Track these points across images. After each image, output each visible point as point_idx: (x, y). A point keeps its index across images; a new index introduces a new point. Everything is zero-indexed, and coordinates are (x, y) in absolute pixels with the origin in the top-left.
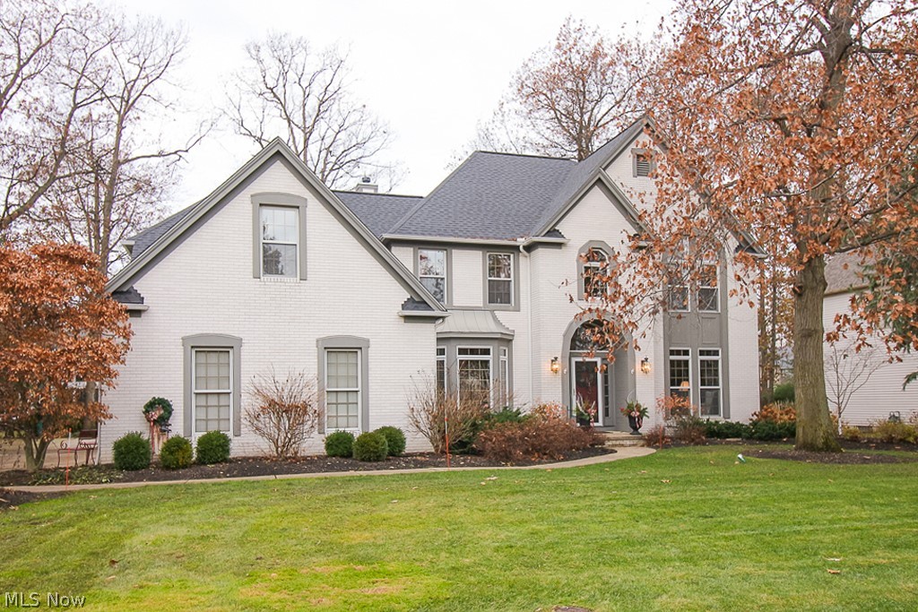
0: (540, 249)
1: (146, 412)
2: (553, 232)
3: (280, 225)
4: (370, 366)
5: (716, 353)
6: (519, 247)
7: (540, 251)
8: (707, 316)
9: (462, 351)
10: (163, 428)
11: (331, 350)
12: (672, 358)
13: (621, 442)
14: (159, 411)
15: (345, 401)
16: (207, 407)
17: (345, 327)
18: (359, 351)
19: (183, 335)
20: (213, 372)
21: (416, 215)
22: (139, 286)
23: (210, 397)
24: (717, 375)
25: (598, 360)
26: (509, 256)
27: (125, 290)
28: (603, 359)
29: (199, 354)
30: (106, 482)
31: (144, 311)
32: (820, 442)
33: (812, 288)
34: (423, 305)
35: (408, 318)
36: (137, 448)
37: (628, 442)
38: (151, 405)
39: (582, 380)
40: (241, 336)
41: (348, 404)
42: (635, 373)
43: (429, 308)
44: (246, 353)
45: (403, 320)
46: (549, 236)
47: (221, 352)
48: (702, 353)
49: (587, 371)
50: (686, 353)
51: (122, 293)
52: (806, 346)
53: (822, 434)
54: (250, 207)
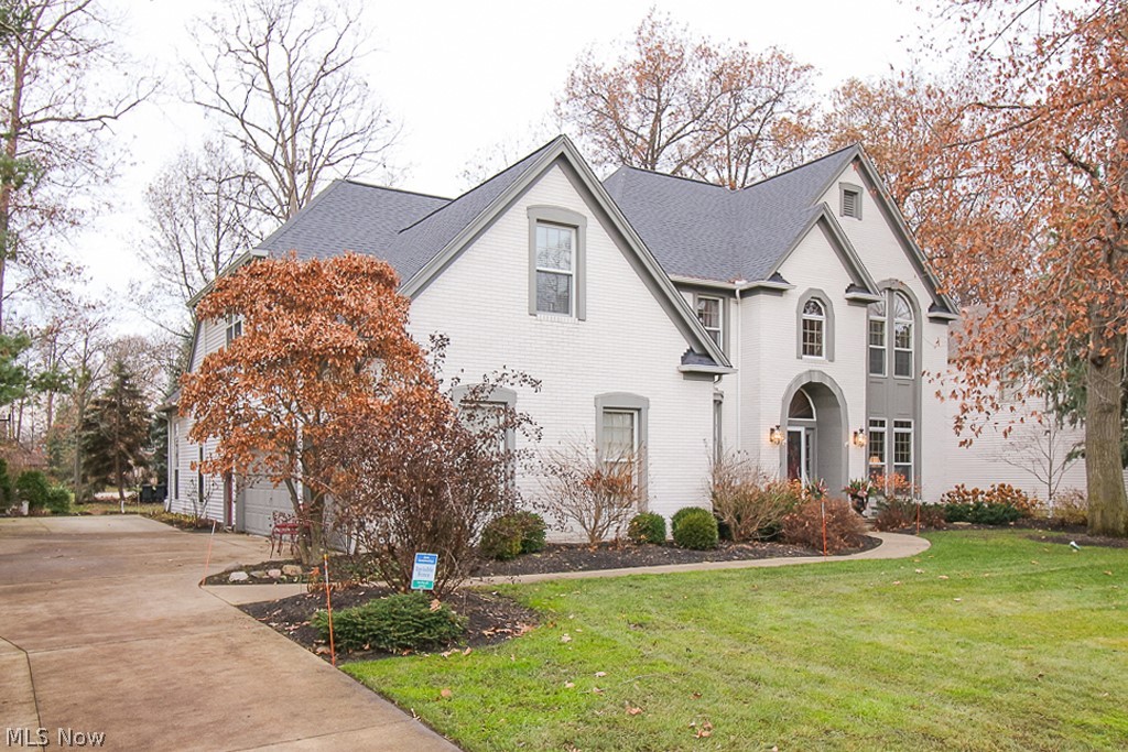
0: (762, 296)
2: (776, 277)
4: (649, 432)
5: (908, 425)
6: (735, 291)
7: (762, 298)
8: (902, 382)
11: (610, 411)
12: (872, 429)
17: (625, 384)
18: (636, 413)
24: (908, 450)
25: (802, 430)
26: (717, 301)
28: (807, 429)
34: (705, 358)
35: (687, 374)
42: (849, 445)
43: (713, 362)
45: (682, 376)
46: (775, 280)
47: (490, 408)
48: (897, 424)
50: (882, 424)
52: (1105, 422)
54: (526, 222)
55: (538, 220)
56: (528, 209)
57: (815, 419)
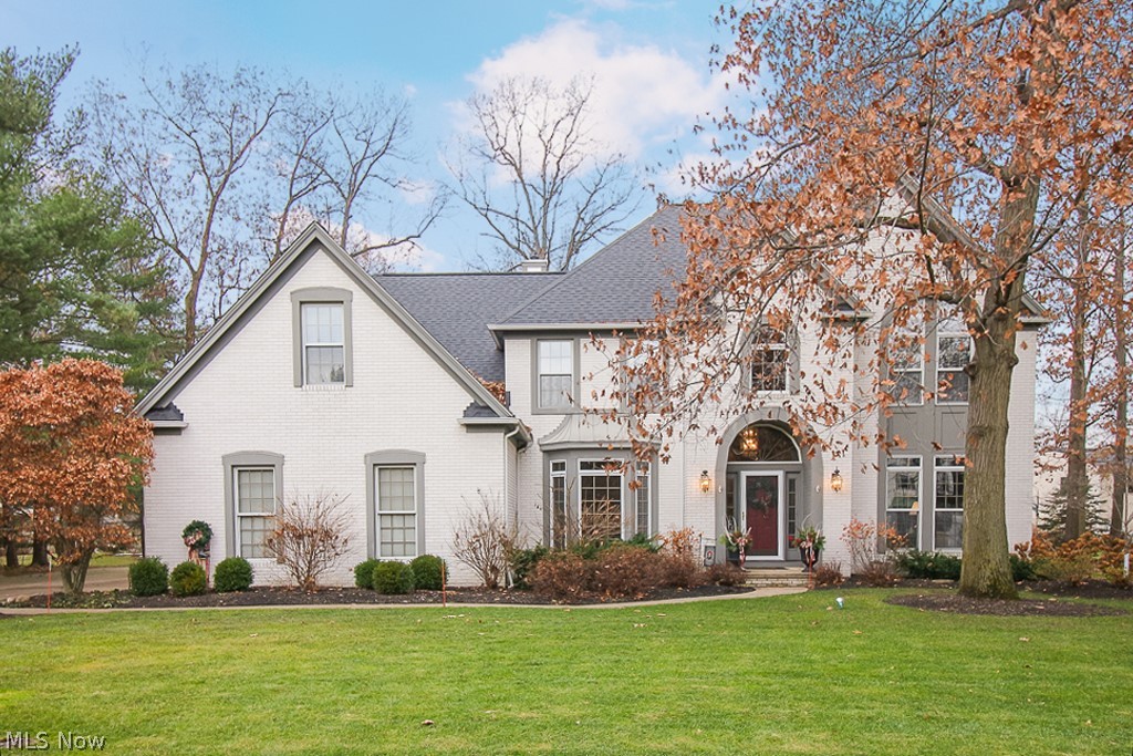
1: (185, 536)
3: (323, 325)
4: (426, 485)
8: (949, 411)
9: (585, 466)
10: (202, 553)
11: (382, 467)
12: (892, 469)
13: (785, 581)
14: (198, 535)
15: (402, 526)
16: (253, 531)
17: (396, 440)
18: (415, 468)
19: (223, 453)
20: (257, 493)
21: (544, 297)
22: (179, 401)
23: (256, 520)
25: (780, 474)
27: (164, 406)
28: (787, 473)
29: (243, 474)
30: (108, 607)
31: (184, 428)
32: (984, 585)
33: (988, 368)
34: (487, 411)
35: (470, 427)
36: (148, 573)
37: (795, 582)
38: (190, 530)
39: (756, 501)
40: (283, 453)
41: (404, 529)
42: (821, 490)
43: (493, 414)
44: (289, 472)
45: (465, 429)
47: (264, 471)
48: (940, 462)
49: (763, 487)
50: (915, 462)
51: (162, 409)
52: (976, 450)
53: (988, 573)
54: (289, 306)
55: (302, 303)
56: (291, 293)
57: (800, 462)
